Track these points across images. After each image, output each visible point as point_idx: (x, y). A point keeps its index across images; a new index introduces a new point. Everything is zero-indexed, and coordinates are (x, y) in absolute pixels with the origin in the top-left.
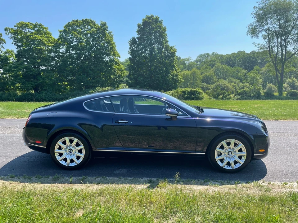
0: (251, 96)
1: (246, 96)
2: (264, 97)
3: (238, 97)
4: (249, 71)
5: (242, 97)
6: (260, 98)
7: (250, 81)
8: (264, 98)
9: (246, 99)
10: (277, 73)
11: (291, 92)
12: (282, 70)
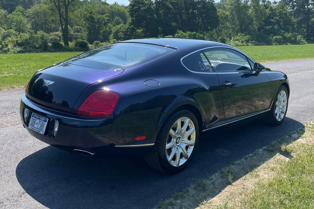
0: (35, 48)
1: (30, 47)
2: (52, 48)
3: (18, 49)
4: (10, 12)
5: (24, 48)
6: (48, 49)
7: (15, 26)
8: (52, 50)
9: (30, 51)
10: (60, 18)
11: (80, 42)
12: (67, 14)
